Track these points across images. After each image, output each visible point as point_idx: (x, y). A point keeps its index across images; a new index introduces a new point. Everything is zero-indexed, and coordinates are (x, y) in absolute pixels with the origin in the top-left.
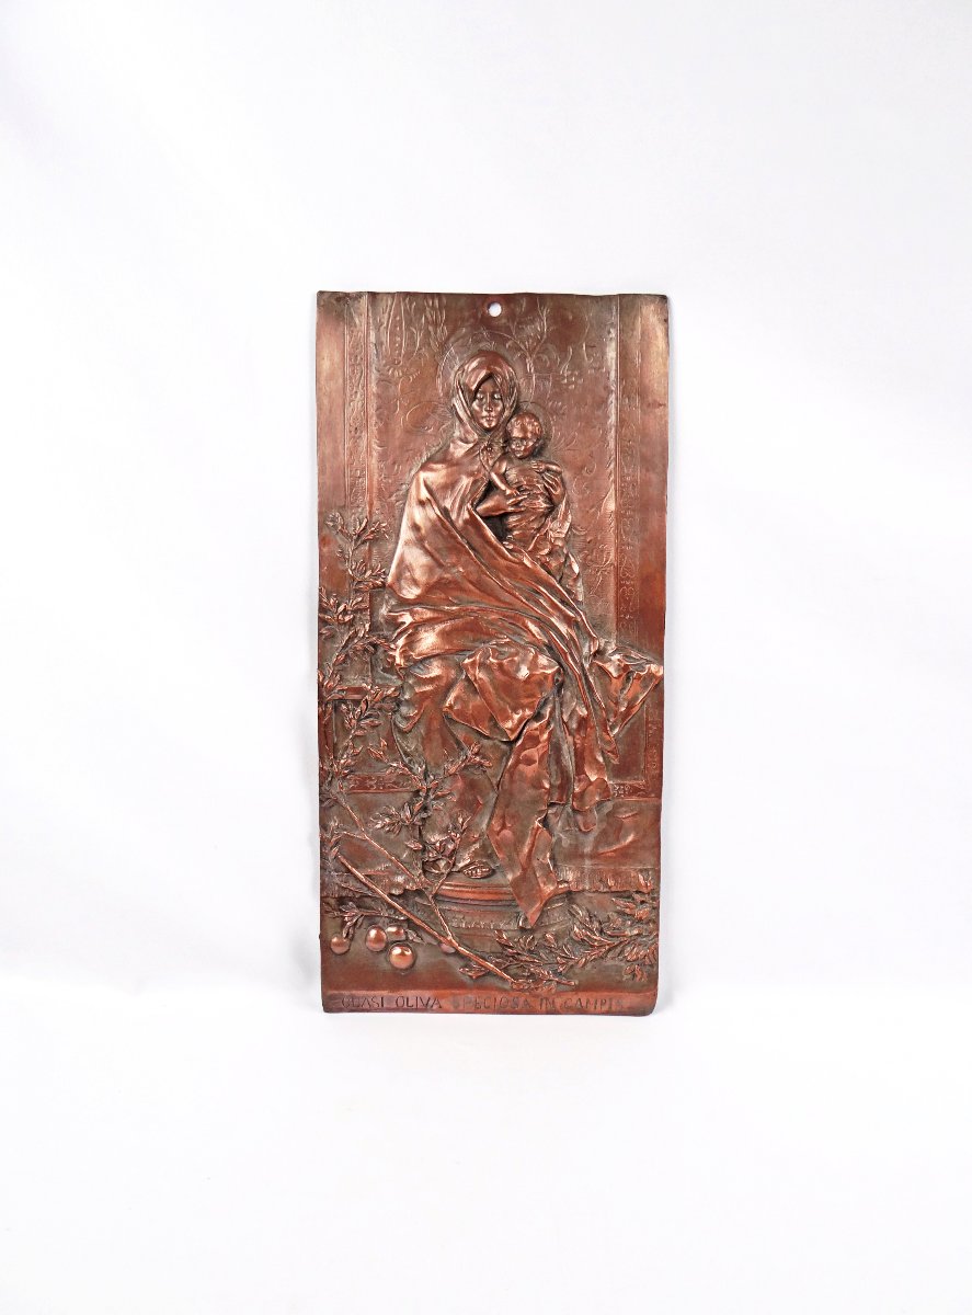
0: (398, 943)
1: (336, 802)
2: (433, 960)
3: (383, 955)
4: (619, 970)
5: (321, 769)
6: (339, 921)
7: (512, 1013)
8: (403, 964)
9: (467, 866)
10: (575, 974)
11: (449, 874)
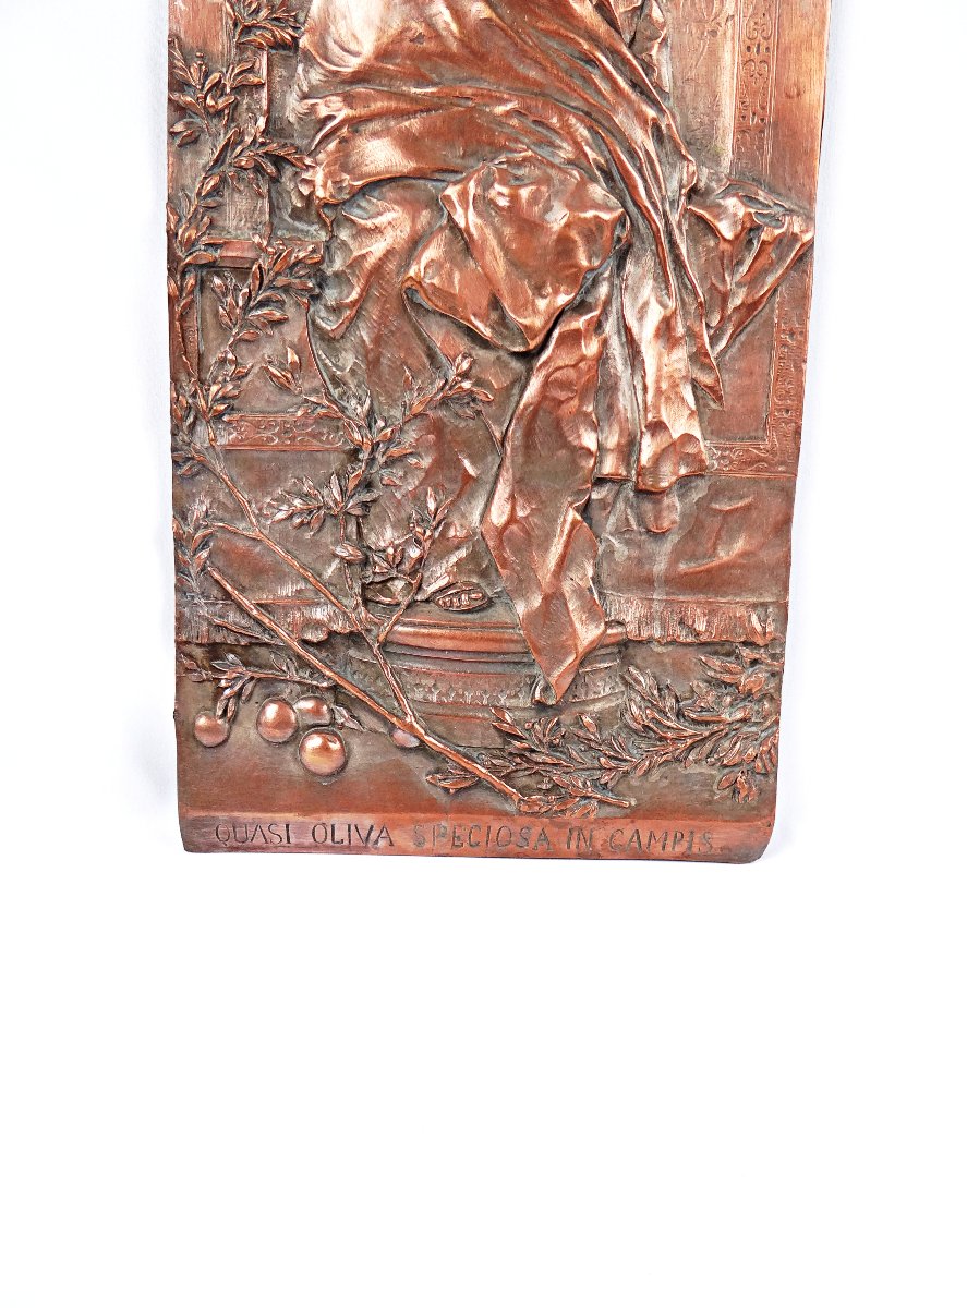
0: (316, 728)
1: (204, 467)
2: (379, 760)
3: (291, 749)
4: (707, 782)
5: (175, 401)
6: (210, 687)
7: (518, 856)
8: (325, 765)
9: (441, 590)
10: (630, 787)
11: (409, 606)
